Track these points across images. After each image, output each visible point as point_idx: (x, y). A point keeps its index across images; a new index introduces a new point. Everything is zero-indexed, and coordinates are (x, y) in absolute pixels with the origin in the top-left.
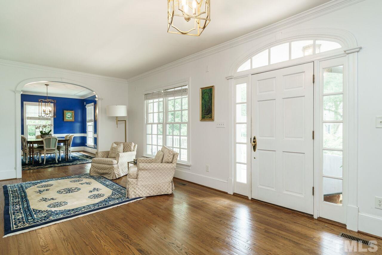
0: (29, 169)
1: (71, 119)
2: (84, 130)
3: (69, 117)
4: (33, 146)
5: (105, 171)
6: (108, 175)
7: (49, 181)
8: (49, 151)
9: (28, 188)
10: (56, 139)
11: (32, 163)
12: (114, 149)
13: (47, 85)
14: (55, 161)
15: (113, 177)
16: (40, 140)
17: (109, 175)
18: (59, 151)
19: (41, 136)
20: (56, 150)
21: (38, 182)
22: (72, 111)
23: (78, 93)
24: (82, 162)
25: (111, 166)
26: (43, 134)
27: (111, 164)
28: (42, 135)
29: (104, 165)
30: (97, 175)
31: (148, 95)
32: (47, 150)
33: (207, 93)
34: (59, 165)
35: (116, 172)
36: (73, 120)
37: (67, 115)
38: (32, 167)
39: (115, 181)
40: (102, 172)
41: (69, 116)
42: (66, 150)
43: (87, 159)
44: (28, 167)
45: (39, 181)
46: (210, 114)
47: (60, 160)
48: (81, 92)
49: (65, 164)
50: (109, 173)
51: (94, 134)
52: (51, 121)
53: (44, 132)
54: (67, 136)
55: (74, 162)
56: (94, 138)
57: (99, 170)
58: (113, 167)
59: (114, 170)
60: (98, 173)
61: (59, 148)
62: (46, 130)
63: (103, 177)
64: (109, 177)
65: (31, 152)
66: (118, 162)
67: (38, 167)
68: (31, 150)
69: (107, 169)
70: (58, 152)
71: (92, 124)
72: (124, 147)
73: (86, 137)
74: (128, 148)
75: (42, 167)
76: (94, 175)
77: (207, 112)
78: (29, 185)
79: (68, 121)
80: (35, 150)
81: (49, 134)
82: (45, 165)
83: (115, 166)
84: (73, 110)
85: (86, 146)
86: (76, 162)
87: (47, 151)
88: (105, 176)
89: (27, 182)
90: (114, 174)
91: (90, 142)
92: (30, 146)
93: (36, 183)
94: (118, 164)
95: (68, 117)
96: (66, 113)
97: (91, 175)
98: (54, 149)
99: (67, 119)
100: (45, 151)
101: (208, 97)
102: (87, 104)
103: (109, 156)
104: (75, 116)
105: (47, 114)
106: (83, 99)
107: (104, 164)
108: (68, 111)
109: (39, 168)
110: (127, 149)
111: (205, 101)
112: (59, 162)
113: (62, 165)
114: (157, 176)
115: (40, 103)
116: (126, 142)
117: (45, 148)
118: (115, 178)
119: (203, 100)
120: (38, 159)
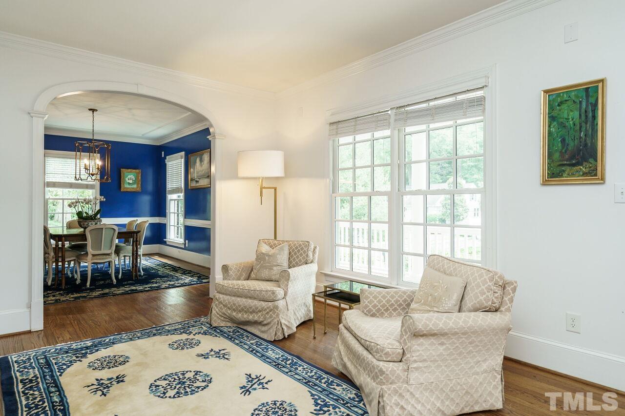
0: (56, 300)
1: (135, 186)
2: (159, 208)
3: (131, 182)
4: (63, 245)
5: (254, 316)
6: (260, 327)
7: (113, 343)
8: (98, 257)
9: (64, 370)
10: (114, 230)
11: (60, 284)
12: (267, 258)
13: (93, 110)
14: (111, 278)
15: (276, 334)
16: (77, 231)
17: (264, 329)
18: (118, 255)
19: (79, 222)
20: (113, 255)
21: (87, 348)
22: (137, 171)
23: (151, 132)
24: (171, 283)
25: (270, 304)
26: (83, 219)
27: (271, 299)
28: (81, 220)
29: (250, 301)
30: (229, 324)
31: (340, 125)
32: (94, 255)
33: (569, 103)
34: (121, 290)
35: (283, 321)
36: (139, 189)
37: (127, 179)
38: (62, 295)
39: (281, 344)
40: (243, 319)
41: (130, 180)
42: (133, 254)
43: (178, 275)
44: (54, 296)
45: (89, 343)
46: (585, 164)
47: (120, 276)
48: (160, 128)
49: (134, 288)
50: (265, 322)
51: (185, 218)
52: (94, 191)
53: (85, 215)
54: (131, 223)
55: (153, 283)
56: (185, 226)
57: (234, 314)
58: (277, 307)
59: (278, 315)
60: (232, 320)
61: (118, 251)
62: (89, 210)
63: (243, 329)
64: (263, 332)
65: (60, 260)
66: (285, 294)
67: (76, 295)
68: (60, 255)
69: (260, 311)
70: (117, 258)
71: (179, 196)
72: (290, 253)
73: (165, 224)
74: (301, 255)
75: (84, 295)
76: (222, 325)
77: (571, 158)
78: (66, 358)
79: (128, 190)
80: (67, 254)
81: (95, 219)
82: (91, 290)
83: (281, 304)
84: (138, 169)
85: (165, 243)
86: (156, 283)
87: (95, 257)
88: (250, 329)
89: (59, 346)
90: (279, 327)
91: (174, 235)
92: (57, 245)
93: (82, 349)
94: (287, 298)
95: (129, 183)
96: (126, 174)
97: (215, 325)
98: (109, 252)
99: (127, 186)
100: (90, 256)
101: (577, 114)
102: (166, 155)
103: (253, 275)
104: (143, 182)
105: (93, 175)
106: (158, 144)
107: (250, 298)
108: (129, 170)
109: (78, 298)
110: (298, 257)
111: (562, 125)
112: (120, 283)
113: (127, 289)
114: (460, 354)
115: (78, 153)
116: (275, 238)
117: (89, 249)
118: (281, 337)
119: (555, 123)
120: (72, 273)
